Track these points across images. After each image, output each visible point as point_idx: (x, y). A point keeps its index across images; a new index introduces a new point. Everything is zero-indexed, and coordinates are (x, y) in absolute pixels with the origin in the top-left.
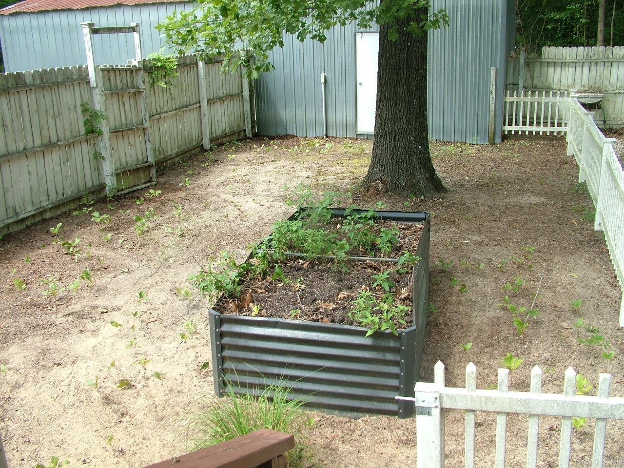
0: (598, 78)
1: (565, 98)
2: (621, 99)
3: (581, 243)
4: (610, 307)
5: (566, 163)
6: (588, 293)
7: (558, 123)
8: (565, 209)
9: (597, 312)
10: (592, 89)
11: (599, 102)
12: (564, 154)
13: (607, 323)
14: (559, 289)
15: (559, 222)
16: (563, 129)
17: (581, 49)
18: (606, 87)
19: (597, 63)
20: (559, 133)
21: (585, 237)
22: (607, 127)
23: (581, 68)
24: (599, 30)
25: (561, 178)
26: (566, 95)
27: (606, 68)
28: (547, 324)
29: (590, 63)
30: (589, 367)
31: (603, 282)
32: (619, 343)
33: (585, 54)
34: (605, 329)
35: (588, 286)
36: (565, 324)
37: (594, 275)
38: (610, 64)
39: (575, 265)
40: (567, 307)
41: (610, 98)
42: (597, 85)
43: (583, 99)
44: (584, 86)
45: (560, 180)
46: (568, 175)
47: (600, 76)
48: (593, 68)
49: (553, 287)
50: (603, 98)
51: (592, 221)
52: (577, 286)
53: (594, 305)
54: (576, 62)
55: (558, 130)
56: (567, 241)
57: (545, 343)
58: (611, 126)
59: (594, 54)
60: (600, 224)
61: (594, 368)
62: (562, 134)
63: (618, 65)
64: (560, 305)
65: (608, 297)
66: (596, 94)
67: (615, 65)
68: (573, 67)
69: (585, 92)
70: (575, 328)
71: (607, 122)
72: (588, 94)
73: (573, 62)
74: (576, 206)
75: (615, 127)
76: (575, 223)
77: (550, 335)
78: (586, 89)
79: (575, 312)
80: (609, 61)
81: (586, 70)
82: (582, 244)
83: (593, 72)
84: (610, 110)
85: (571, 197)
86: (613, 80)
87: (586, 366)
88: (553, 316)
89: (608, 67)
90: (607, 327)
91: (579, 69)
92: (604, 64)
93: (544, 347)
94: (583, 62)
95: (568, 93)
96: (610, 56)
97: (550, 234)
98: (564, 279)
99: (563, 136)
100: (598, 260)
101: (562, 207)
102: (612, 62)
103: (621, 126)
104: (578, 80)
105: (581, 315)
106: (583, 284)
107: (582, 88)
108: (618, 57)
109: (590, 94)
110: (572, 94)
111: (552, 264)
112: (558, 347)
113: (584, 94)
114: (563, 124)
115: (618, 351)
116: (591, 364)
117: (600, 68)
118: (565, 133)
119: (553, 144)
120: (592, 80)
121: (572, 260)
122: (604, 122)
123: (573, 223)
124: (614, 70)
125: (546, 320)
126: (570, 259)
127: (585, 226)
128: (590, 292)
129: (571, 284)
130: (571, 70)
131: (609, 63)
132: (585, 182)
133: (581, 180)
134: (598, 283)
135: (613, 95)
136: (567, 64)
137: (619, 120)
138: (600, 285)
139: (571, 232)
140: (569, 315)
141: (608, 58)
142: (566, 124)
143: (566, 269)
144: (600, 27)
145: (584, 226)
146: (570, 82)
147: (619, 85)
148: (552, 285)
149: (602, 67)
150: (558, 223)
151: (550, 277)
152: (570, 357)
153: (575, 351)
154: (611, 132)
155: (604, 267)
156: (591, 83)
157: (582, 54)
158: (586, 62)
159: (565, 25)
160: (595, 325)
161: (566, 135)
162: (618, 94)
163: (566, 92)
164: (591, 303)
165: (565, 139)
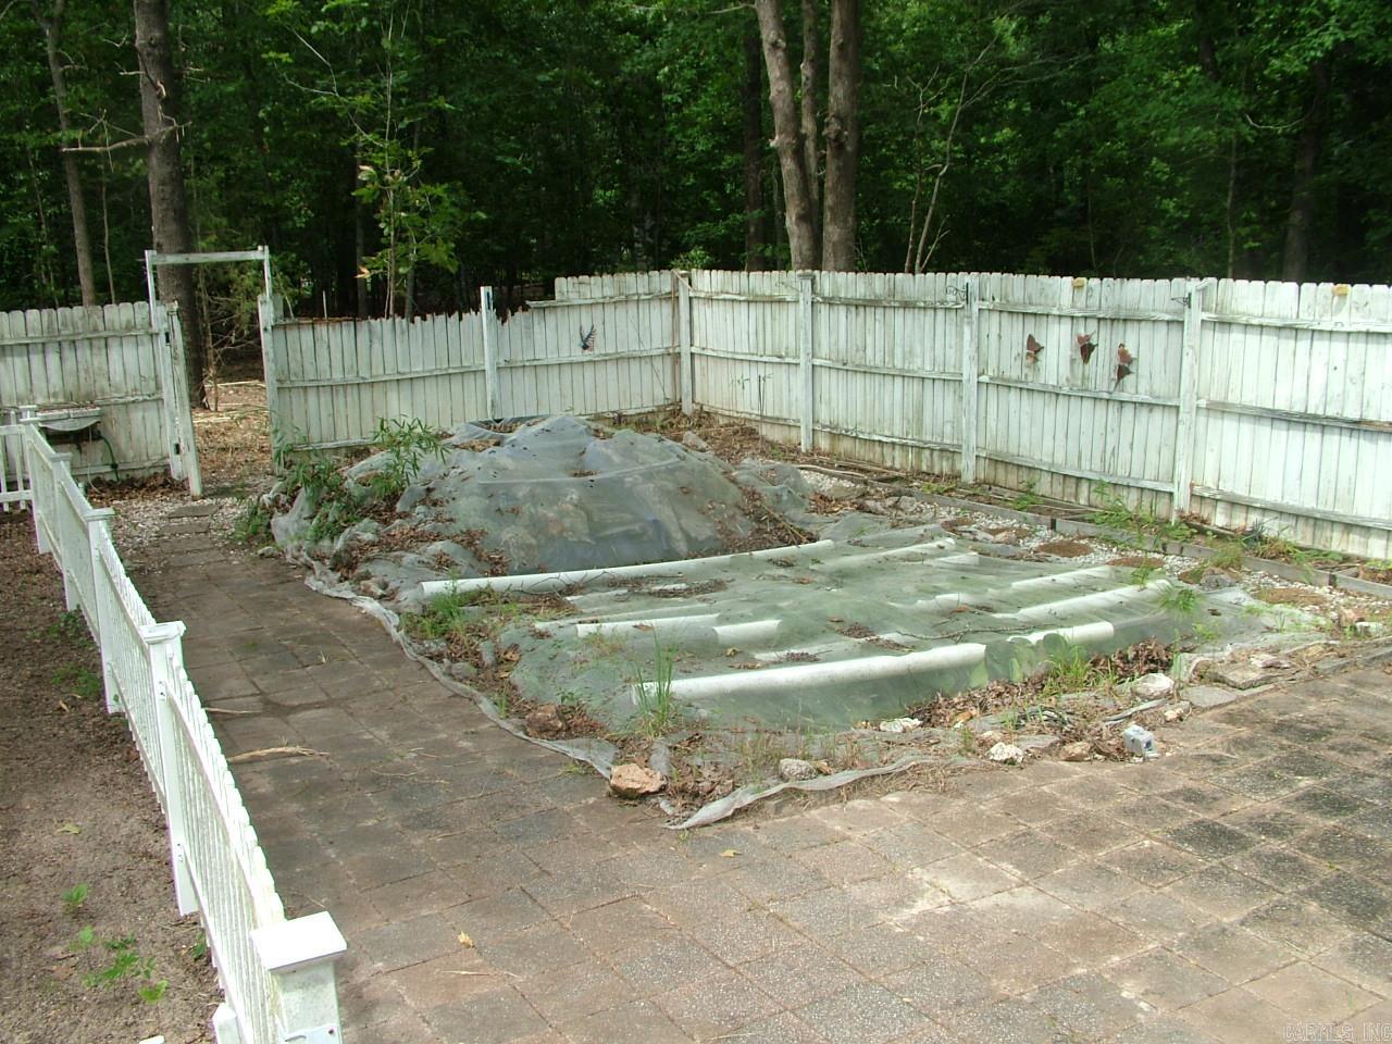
0: (82, 374)
1: (14, 425)
2: (140, 414)
3: (80, 749)
4: (156, 878)
5: (38, 572)
6: (105, 861)
7: (8, 484)
8: (38, 679)
9: (128, 899)
10: (73, 400)
11: (94, 426)
12: (33, 551)
13: (152, 918)
14: (36, 871)
15: (28, 711)
16: (21, 495)
17: (33, 314)
18: (103, 392)
19: (74, 342)
20: (14, 505)
21: (89, 733)
22: (123, 477)
23: (41, 356)
24: (81, 268)
25: (27, 608)
26: (13, 420)
27: (95, 351)
28: (15, 964)
29: (60, 343)
30: (122, 1033)
31: (137, 827)
32: (184, 952)
33: (45, 324)
34: (150, 932)
35: (104, 846)
36: (58, 950)
37: (116, 816)
38: (103, 342)
39: (72, 804)
40: (60, 907)
41: (115, 413)
42: (83, 391)
43: (59, 423)
44: (55, 395)
45: (25, 613)
46: (43, 598)
47: (87, 371)
48: (68, 353)
49: (24, 869)
50: (101, 415)
51: (100, 695)
52: (80, 852)
53: (120, 886)
54: (27, 345)
55: (12, 500)
56: (49, 753)
57: (13, 1012)
58: (131, 474)
59: (65, 325)
60: (116, 699)
61: (133, 1029)
62: (23, 507)
63: (121, 345)
64: (43, 907)
65: (151, 857)
66: (84, 410)
67: (114, 343)
68: (21, 355)
69: (59, 407)
70: (81, 952)
71: (120, 467)
72: (66, 411)
73: (20, 345)
74: (65, 668)
75: (139, 474)
76: (64, 706)
77: (25, 987)
78: (61, 400)
79: (80, 914)
80: (99, 338)
81: (53, 359)
82: (83, 751)
83: (70, 364)
84: (123, 440)
85: (50, 648)
86: (117, 377)
87: (114, 1033)
88: (28, 939)
89: (99, 349)
90: (153, 925)
91: (36, 359)
92: (91, 344)
93: (14, 1020)
94: (43, 344)
95: (19, 414)
96: (101, 326)
97: (8, 746)
98: (48, 843)
99: (24, 511)
100: (122, 779)
101: (32, 676)
102: (106, 339)
103: (152, 471)
104: (39, 383)
105: (93, 918)
106: (92, 844)
107: (52, 400)
108: (117, 326)
109: (71, 411)
110: (28, 417)
111: (16, 816)
112: (47, 1010)
113: (56, 412)
114: (20, 485)
115: (181, 974)
116: (126, 1024)
117: (84, 352)
118: (29, 503)
119: (5, 532)
120: (71, 382)
121: (63, 796)
122: (114, 466)
123: (61, 709)
124: (114, 353)
125: (14, 954)
126: (60, 792)
127: (87, 709)
128: (109, 856)
129: (66, 851)
130: (19, 362)
131: (103, 340)
132: (79, 610)
133: (71, 607)
134: (125, 831)
135: (123, 408)
136: (8, 350)
137: (145, 458)
138: (129, 836)
139: (55, 730)
140: (65, 925)
141: (96, 330)
142: (26, 482)
143: (51, 820)
144: (83, 263)
145: (83, 708)
146: (22, 388)
147: (130, 386)
148: (20, 864)
149: (88, 352)
150: (25, 715)
151: (14, 848)
152: (76, 1023)
153: (87, 1005)
154: (133, 487)
155: (137, 791)
156: (70, 386)
157: (37, 325)
158: (50, 342)
159: (11, 258)
160: (127, 930)
161: (31, 507)
162: (131, 406)
163: (13, 412)
164: (115, 881)
165: (31, 516)
